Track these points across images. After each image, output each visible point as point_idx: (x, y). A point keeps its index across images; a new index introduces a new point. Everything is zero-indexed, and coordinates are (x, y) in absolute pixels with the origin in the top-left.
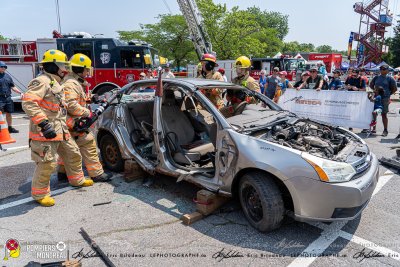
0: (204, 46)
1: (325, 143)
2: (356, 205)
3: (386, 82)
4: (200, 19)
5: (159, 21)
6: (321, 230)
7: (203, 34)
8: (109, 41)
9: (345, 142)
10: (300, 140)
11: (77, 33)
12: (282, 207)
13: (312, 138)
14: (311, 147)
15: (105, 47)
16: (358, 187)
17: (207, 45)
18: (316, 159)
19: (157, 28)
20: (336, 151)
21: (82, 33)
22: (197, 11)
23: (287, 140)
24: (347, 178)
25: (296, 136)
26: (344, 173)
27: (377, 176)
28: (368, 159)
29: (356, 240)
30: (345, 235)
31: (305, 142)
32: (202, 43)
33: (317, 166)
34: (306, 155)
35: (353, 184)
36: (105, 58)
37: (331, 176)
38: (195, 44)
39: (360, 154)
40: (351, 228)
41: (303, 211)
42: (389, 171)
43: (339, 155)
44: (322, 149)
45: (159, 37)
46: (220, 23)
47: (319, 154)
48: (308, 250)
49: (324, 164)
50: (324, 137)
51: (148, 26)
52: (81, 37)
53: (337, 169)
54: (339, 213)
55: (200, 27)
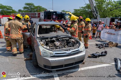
5: (85, 6)
7: (96, 10)
15: (54, 14)
17: (97, 13)
19: (84, 8)
22: (94, 2)
24: (49, 56)
33: (40, 50)
36: (54, 17)
38: (93, 13)
51: (82, 7)
55: (95, 7)
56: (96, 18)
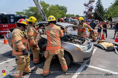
0: (43, 16)
1: (80, 41)
2: (89, 57)
3: (93, 24)
4: (42, 8)
5: (29, 9)
6: (81, 65)
7: (43, 12)
8: (13, 15)
9: (85, 40)
10: (73, 41)
11: (2, 13)
12: (70, 60)
13: (76, 40)
14: (76, 42)
15: (12, 17)
16: (89, 52)
17: (44, 16)
18: (78, 46)
19: (28, 11)
20: (83, 43)
21: (3, 13)
22: (41, 6)
23: (69, 41)
24: (86, 50)
25: (72, 40)
26: (85, 48)
27: (93, 49)
28: (91, 44)
29: (90, 66)
30: (87, 65)
31: (74, 41)
32: (43, 15)
33: (78, 47)
34: (75, 45)
35: (87, 51)
36: (12, 20)
37: (82, 50)
38: (41, 15)
39: (89, 43)
40: (88, 63)
41: (76, 60)
42: (96, 47)
43: (84, 44)
44: (79, 43)
45: (29, 13)
46: (48, 9)
47: (78, 44)
48: (78, 71)
49: (80, 47)
50: (79, 39)
51: (25, 10)
52: (3, 14)
53: (83, 48)
54: (85, 59)
55: (42, 10)
56: (45, 20)
